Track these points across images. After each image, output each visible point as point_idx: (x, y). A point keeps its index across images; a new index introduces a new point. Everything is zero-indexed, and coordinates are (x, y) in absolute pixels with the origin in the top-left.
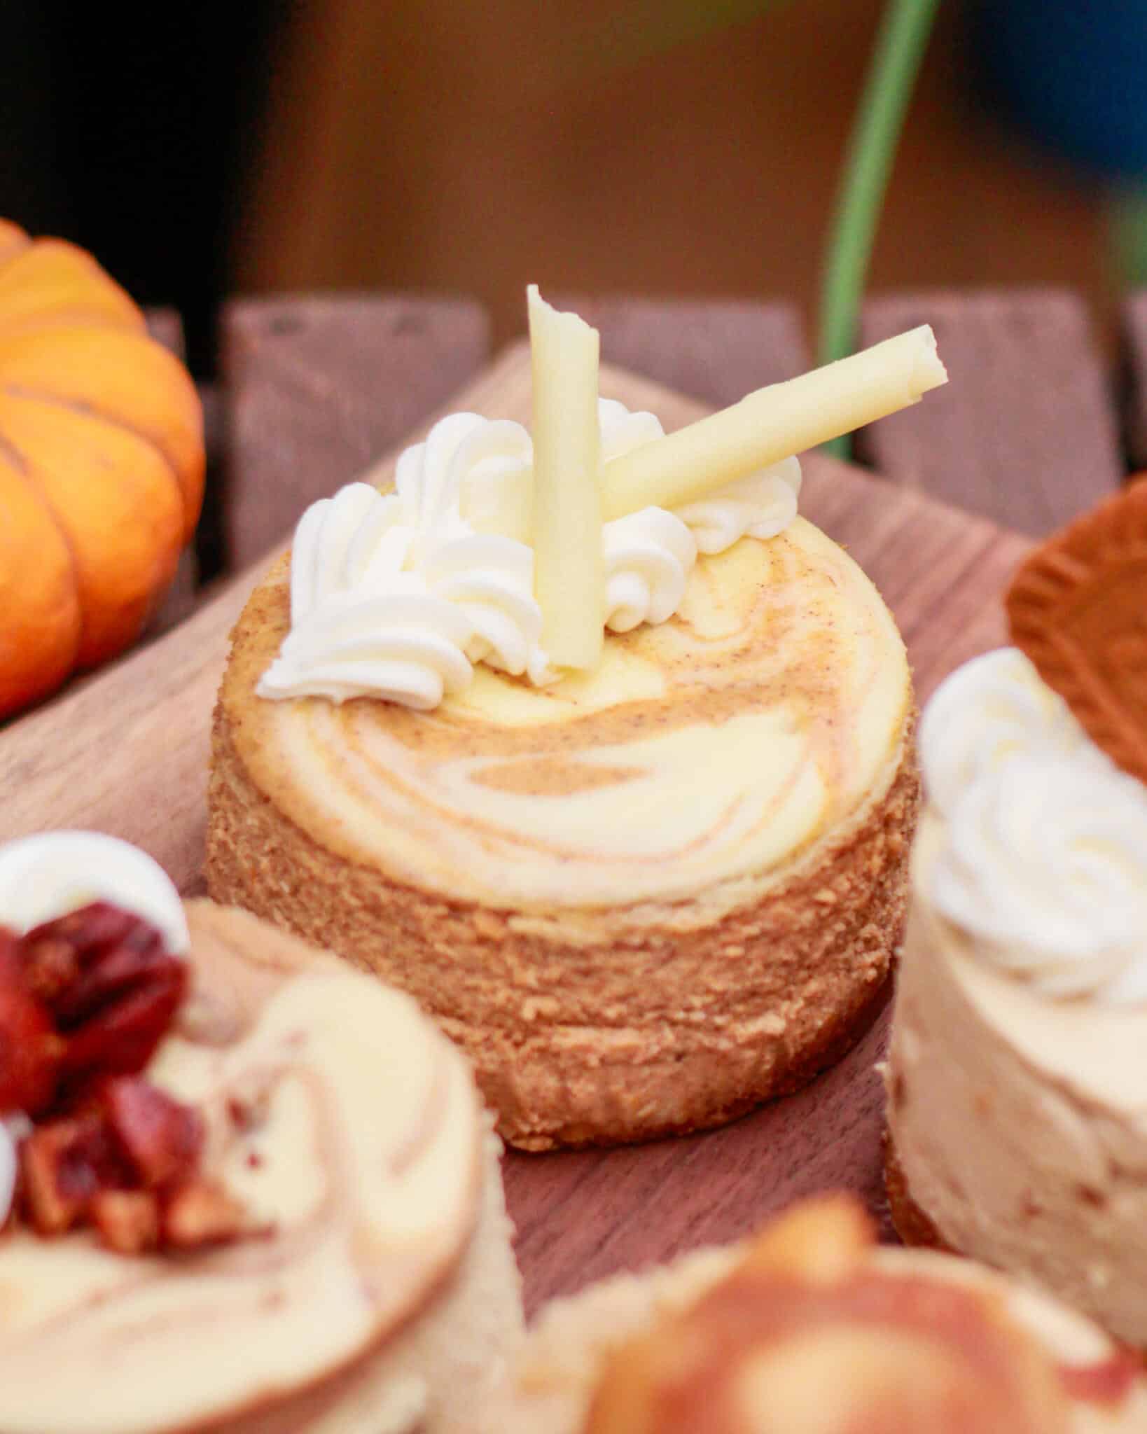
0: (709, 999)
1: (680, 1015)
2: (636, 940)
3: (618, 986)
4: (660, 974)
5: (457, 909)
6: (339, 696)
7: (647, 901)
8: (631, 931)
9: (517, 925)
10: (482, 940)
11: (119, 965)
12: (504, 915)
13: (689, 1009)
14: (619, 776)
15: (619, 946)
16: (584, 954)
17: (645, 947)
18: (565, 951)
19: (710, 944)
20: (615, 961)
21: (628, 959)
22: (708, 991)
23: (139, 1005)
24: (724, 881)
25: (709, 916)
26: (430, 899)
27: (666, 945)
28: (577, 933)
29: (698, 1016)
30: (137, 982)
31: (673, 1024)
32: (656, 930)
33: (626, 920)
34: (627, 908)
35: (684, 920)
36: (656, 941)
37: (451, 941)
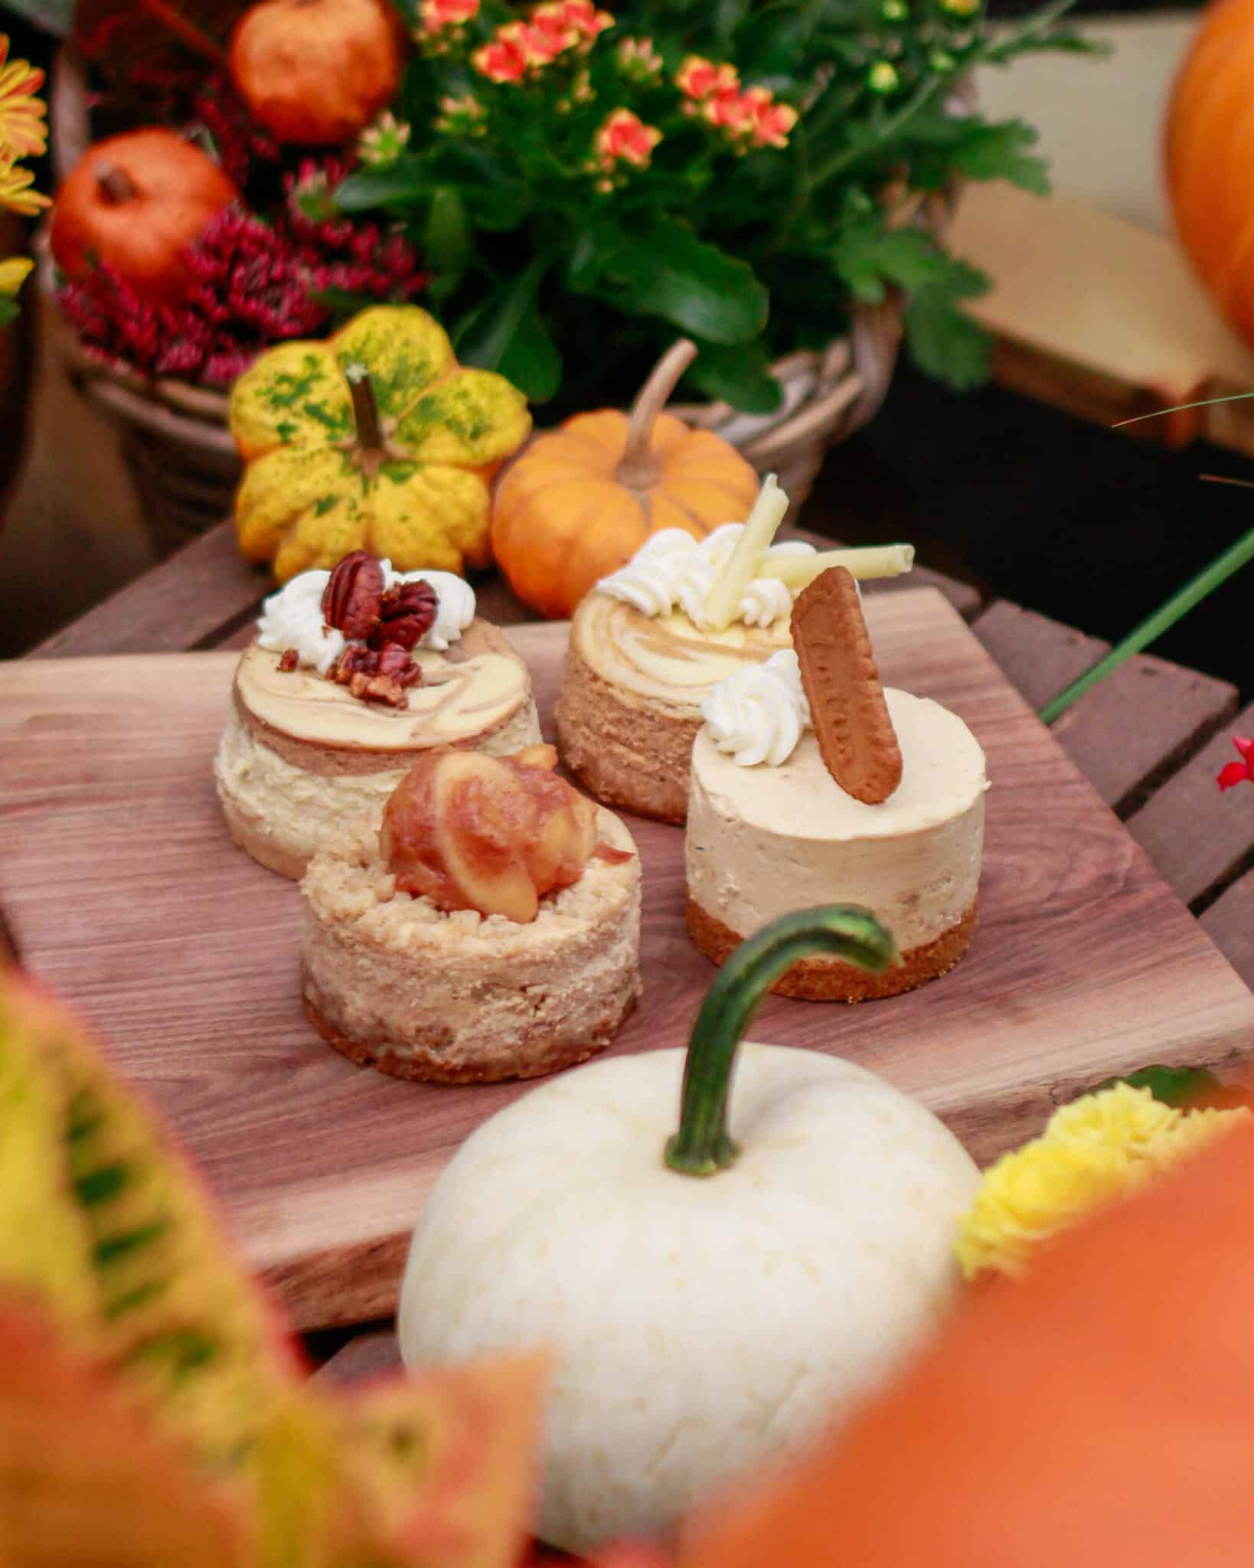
0: (676, 756)
1: (663, 758)
2: (649, 714)
3: (640, 733)
4: (657, 735)
5: (595, 678)
6: (620, 597)
7: (657, 699)
8: (648, 709)
9: (610, 690)
10: (600, 694)
11: (413, 601)
12: (608, 684)
13: (667, 758)
14: (686, 658)
15: (642, 714)
16: (630, 711)
17: (651, 718)
18: (622, 707)
19: (677, 729)
20: (639, 720)
21: (647, 723)
22: (676, 753)
23: (410, 620)
24: (690, 705)
25: (679, 715)
26: (591, 671)
27: (660, 722)
28: (629, 702)
29: (670, 762)
30: (415, 610)
31: (662, 762)
32: (657, 712)
33: (646, 703)
35: (669, 713)
36: (657, 719)
37: (591, 691)
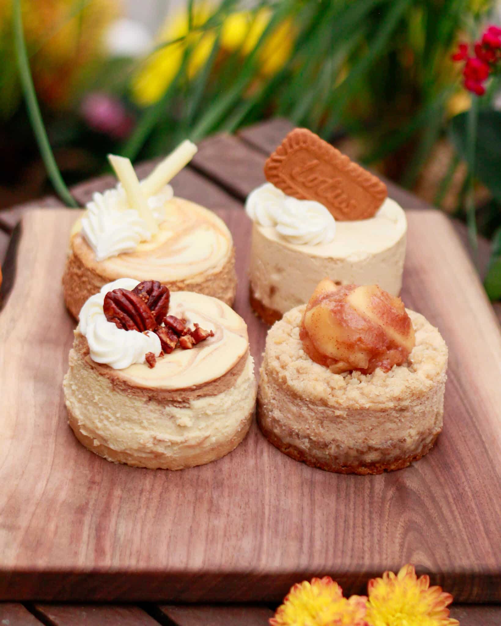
2: (209, 278)
12: (183, 281)
14: (185, 248)
19: (221, 275)
27: (214, 278)
32: (212, 275)
34: (206, 271)
35: (216, 271)
